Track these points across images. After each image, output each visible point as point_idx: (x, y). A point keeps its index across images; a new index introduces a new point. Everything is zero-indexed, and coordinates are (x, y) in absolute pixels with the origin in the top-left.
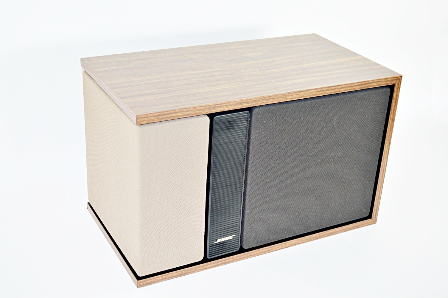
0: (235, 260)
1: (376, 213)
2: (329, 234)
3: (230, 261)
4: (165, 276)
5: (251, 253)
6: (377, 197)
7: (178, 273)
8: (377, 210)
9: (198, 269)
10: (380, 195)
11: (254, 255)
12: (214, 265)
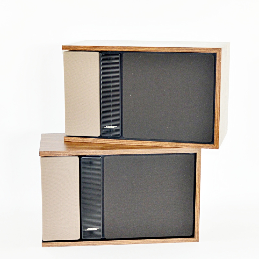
0: (100, 244)
1: (197, 234)
2: (163, 241)
3: (97, 244)
4: (57, 244)
5: (110, 242)
6: (196, 223)
7: (65, 244)
8: (197, 232)
9: (77, 244)
10: (198, 222)
11: (112, 243)
12: (86, 244)
